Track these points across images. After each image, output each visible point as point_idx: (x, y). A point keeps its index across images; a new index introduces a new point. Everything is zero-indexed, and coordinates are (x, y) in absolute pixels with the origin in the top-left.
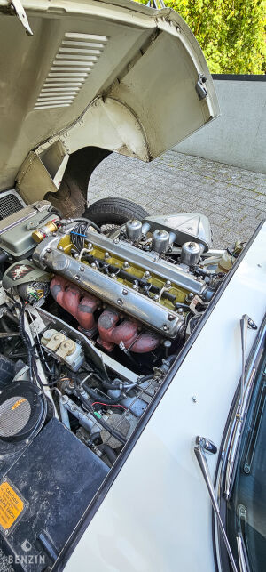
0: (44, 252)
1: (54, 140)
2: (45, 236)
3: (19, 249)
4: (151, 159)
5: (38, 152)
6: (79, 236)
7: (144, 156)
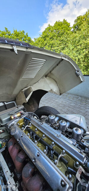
0: (10, 125)
1: (29, 87)
2: (15, 118)
3: (3, 122)
4: (61, 94)
5: (23, 90)
6: (27, 120)
7: (58, 93)
